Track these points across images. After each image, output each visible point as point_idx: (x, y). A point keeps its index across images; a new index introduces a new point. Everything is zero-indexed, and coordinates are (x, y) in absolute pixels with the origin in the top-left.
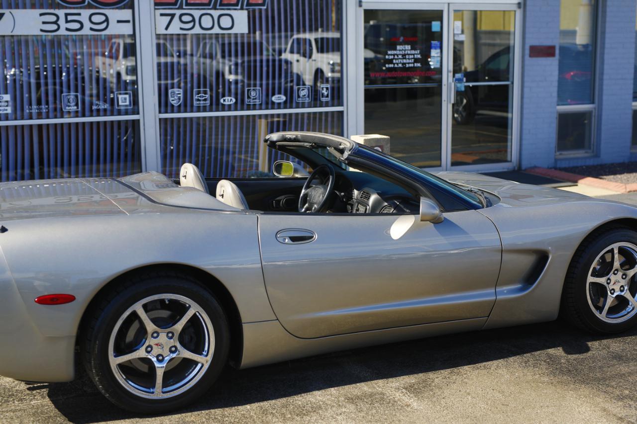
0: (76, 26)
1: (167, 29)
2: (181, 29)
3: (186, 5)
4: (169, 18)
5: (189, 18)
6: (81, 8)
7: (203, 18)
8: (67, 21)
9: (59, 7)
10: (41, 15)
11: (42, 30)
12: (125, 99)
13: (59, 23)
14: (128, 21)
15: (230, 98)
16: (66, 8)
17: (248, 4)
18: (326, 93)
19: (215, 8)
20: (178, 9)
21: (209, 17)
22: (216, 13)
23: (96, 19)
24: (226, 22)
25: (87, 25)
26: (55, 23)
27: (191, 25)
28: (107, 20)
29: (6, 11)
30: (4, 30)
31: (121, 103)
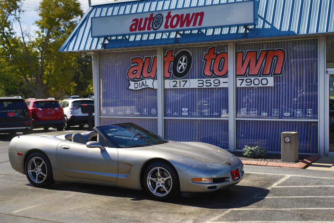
0: (209, 84)
1: (241, 85)
2: (246, 85)
3: (248, 76)
4: (242, 81)
5: (250, 81)
6: (211, 78)
7: (255, 80)
8: (206, 83)
9: (204, 78)
10: (198, 81)
11: (198, 86)
12: (225, 112)
13: (204, 83)
14: (227, 82)
15: (265, 113)
16: (206, 78)
17: (274, 74)
18: (310, 113)
19: (260, 76)
20: (245, 77)
21: (257, 80)
22: (260, 78)
23: (216, 82)
24: (264, 82)
25: (213, 84)
26: (202, 83)
27: (250, 83)
28: (219, 82)
29: (188, 80)
30: (187, 86)
31: (223, 113)
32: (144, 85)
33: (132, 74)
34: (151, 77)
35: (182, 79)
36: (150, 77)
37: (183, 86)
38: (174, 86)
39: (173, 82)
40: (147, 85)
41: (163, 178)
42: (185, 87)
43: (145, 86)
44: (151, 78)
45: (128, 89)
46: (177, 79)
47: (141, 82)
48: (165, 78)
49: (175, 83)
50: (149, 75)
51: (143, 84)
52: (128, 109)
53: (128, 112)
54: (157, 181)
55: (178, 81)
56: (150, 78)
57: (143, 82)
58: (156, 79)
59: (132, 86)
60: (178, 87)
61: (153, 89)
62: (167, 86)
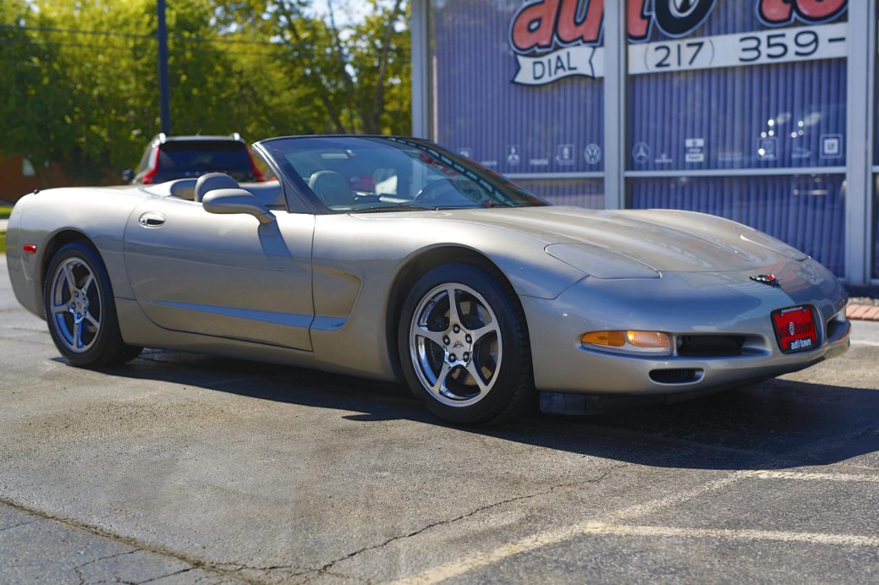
0: (779, 50)
6: (787, 27)
8: (769, 46)
9: (762, 28)
10: (743, 40)
12: (833, 145)
13: (760, 48)
14: (843, 39)
16: (769, 28)
23: (802, 39)
25: (792, 48)
26: (756, 49)
28: (816, 40)
29: (706, 40)
30: (702, 62)
31: (827, 151)
32: (562, 67)
33: (525, 34)
34: (586, 38)
35: (686, 37)
36: (581, 38)
37: (691, 62)
38: (659, 65)
39: (657, 49)
40: (572, 66)
41: (468, 332)
42: (698, 64)
43: (564, 70)
44: (585, 42)
45: (513, 82)
46: (671, 39)
47: (553, 57)
48: (630, 38)
49: (663, 53)
50: (581, 30)
51: (559, 64)
52: (513, 150)
53: (514, 159)
54: (448, 343)
55: (672, 45)
56: (580, 42)
57: (559, 58)
58: (602, 45)
59: (528, 72)
60: (674, 67)
61: (593, 78)
62: (636, 67)
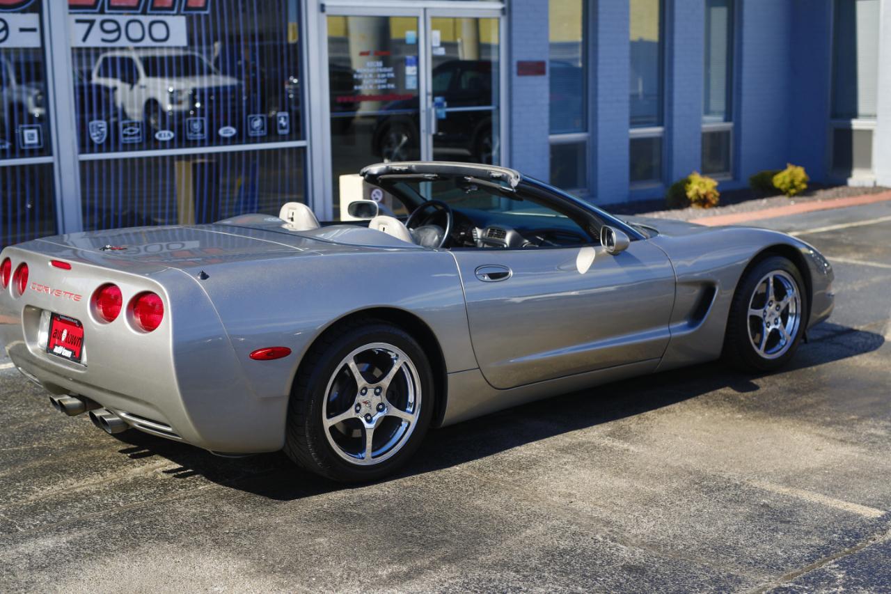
1: (84, 39)
2: (104, 40)
3: (109, 9)
4: (87, 26)
5: (115, 27)
7: (131, 26)
12: (33, 135)
14: (34, 30)
15: (166, 132)
17: (187, 8)
18: (284, 124)
19: (144, 13)
20: (98, 13)
21: (137, 24)
22: (146, 20)
24: (159, 31)
27: (115, 35)
28: (6, 28)
31: (27, 141)
41: (778, 303)
